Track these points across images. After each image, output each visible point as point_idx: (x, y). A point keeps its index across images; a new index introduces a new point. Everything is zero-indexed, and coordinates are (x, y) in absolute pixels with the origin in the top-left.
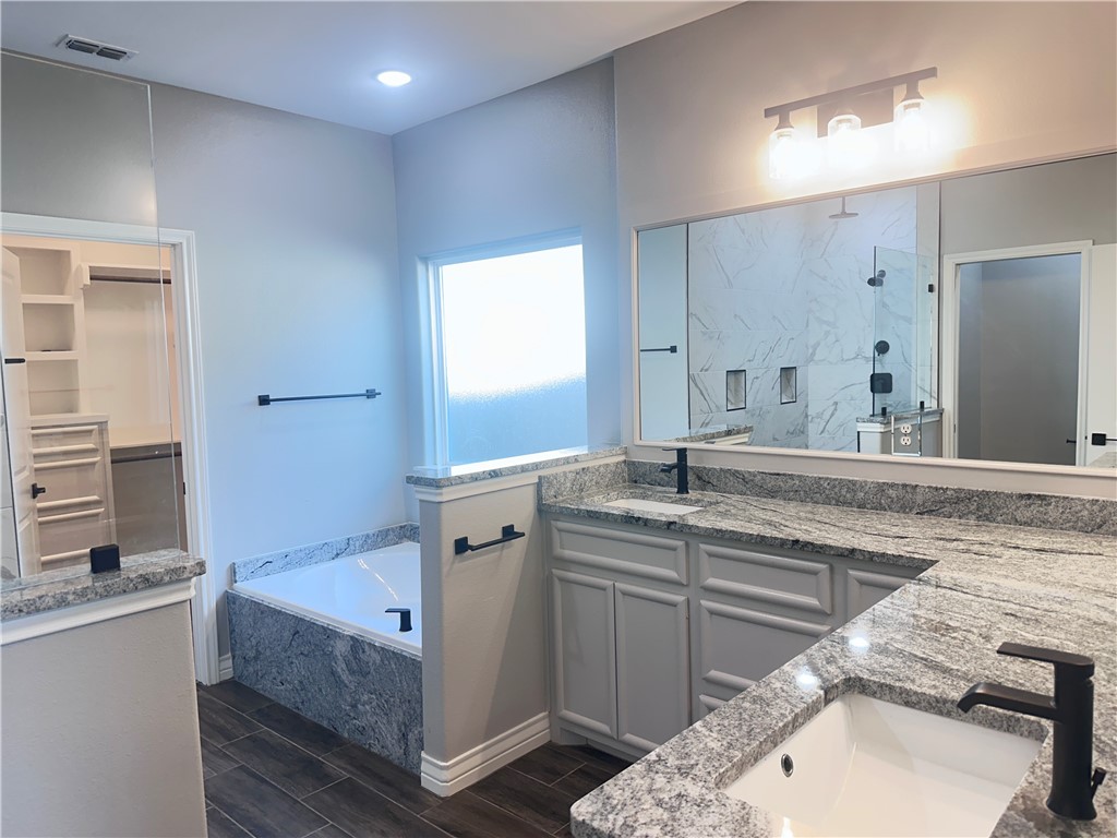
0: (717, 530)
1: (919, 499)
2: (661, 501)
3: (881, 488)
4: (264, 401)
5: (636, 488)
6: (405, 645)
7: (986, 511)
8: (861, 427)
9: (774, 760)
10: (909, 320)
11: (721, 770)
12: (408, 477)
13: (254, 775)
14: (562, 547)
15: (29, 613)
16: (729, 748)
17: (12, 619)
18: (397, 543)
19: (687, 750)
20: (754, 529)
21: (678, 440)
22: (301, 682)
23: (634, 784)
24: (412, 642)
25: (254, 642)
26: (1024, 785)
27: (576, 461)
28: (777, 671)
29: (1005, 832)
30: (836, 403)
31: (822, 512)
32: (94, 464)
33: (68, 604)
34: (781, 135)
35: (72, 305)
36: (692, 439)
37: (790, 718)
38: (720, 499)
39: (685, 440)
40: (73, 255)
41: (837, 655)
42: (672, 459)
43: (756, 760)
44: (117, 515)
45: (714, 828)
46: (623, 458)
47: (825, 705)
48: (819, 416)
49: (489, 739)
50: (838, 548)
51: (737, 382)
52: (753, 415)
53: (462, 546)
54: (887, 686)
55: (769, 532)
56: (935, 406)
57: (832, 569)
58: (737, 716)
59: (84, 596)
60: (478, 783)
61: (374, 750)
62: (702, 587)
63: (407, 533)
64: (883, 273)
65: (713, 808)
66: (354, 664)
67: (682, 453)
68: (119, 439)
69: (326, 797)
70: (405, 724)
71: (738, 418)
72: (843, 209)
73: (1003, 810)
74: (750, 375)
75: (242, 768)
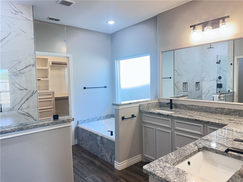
0: (178, 117)
1: (225, 111)
2: (166, 111)
3: (216, 109)
4: (85, 88)
5: (161, 107)
6: (111, 138)
7: (241, 114)
8: (214, 96)
9: (186, 162)
10: (226, 71)
11: (174, 162)
12: (112, 104)
13: (81, 163)
14: (144, 120)
15: (43, 126)
16: (176, 158)
17: (40, 127)
18: (110, 118)
19: (167, 158)
20: (187, 117)
21: (171, 97)
22: (91, 145)
23: (156, 163)
24: (113, 138)
25: (82, 137)
26: (240, 169)
27: (148, 101)
28: (188, 145)
29: (234, 177)
30: (209, 90)
31: (203, 114)
32: (52, 100)
33: (49, 125)
34: (193, 31)
35: (48, 69)
36: (174, 97)
37: (190, 154)
38: (180, 110)
39: (172, 97)
40: (48, 59)
41: (202, 142)
42: (169, 101)
43: (182, 161)
44: (56, 110)
45: (172, 172)
46: (158, 101)
47: (198, 152)
48: (205, 93)
49: (128, 159)
50: (205, 121)
51: (186, 85)
52: (189, 93)
53: (123, 118)
54: (212, 149)
55: (190, 117)
56: (232, 91)
57: (204, 126)
58: (178, 152)
59: (52, 124)
60: (126, 168)
61: (105, 160)
62: (175, 129)
63: (112, 116)
64: (220, 61)
65: (172, 169)
66: (101, 142)
67: (171, 100)
68: (56, 96)
69: (95, 168)
70: (111, 155)
71: (185, 93)
72: (211, 47)
73: (234, 173)
74: (189, 84)
75: (79, 162)
